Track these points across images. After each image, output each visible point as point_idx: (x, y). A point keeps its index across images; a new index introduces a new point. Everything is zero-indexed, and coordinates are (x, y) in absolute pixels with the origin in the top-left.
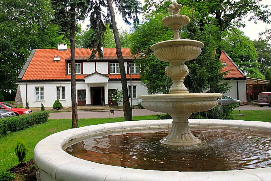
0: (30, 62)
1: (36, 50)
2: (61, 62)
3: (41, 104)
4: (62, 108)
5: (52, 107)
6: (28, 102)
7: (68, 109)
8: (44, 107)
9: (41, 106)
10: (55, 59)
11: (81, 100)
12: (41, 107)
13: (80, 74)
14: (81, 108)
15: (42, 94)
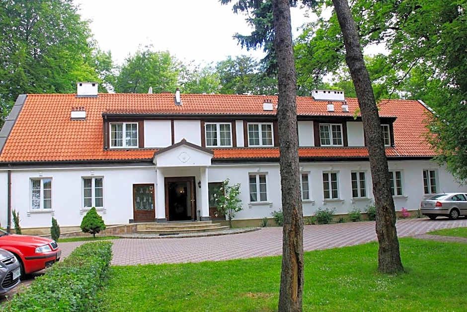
0: (16, 120)
1: (27, 96)
2: (88, 121)
3: (51, 220)
4: (105, 228)
5: (80, 225)
6: (17, 215)
7: (116, 230)
8: (58, 227)
9: (51, 226)
10: (74, 115)
11: (142, 208)
12: (52, 228)
13: (137, 147)
14: (147, 229)
15: (48, 195)
